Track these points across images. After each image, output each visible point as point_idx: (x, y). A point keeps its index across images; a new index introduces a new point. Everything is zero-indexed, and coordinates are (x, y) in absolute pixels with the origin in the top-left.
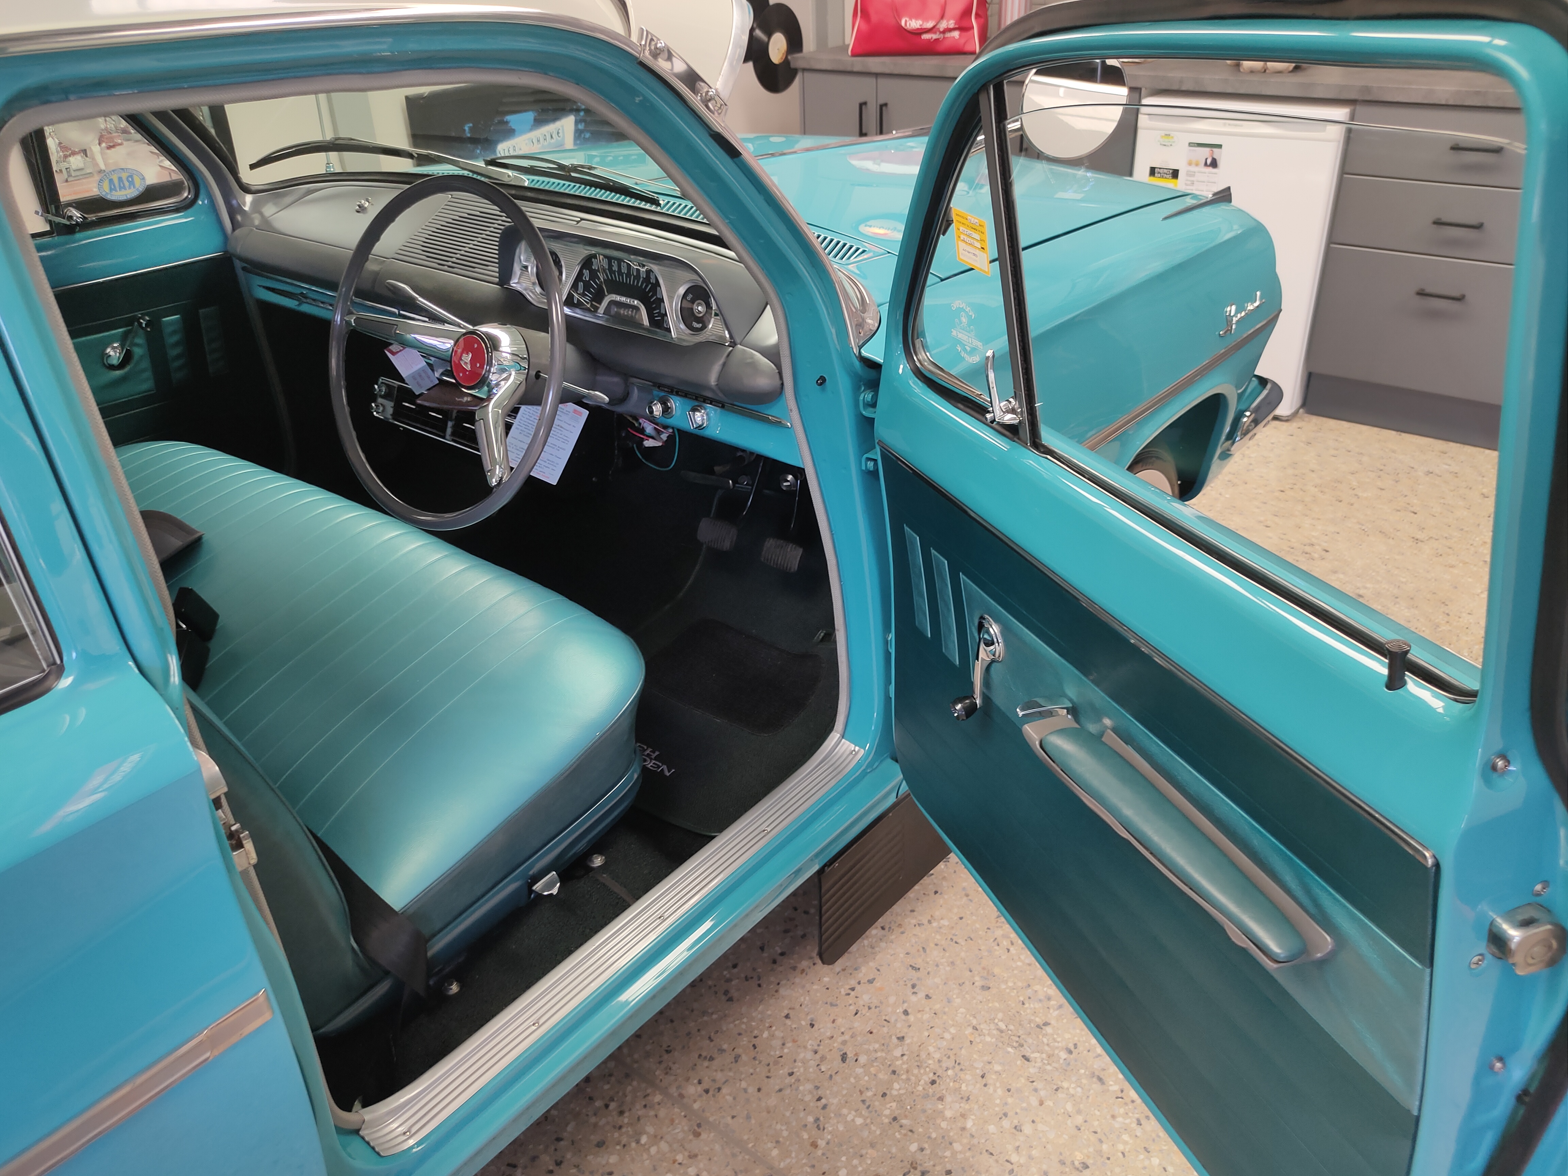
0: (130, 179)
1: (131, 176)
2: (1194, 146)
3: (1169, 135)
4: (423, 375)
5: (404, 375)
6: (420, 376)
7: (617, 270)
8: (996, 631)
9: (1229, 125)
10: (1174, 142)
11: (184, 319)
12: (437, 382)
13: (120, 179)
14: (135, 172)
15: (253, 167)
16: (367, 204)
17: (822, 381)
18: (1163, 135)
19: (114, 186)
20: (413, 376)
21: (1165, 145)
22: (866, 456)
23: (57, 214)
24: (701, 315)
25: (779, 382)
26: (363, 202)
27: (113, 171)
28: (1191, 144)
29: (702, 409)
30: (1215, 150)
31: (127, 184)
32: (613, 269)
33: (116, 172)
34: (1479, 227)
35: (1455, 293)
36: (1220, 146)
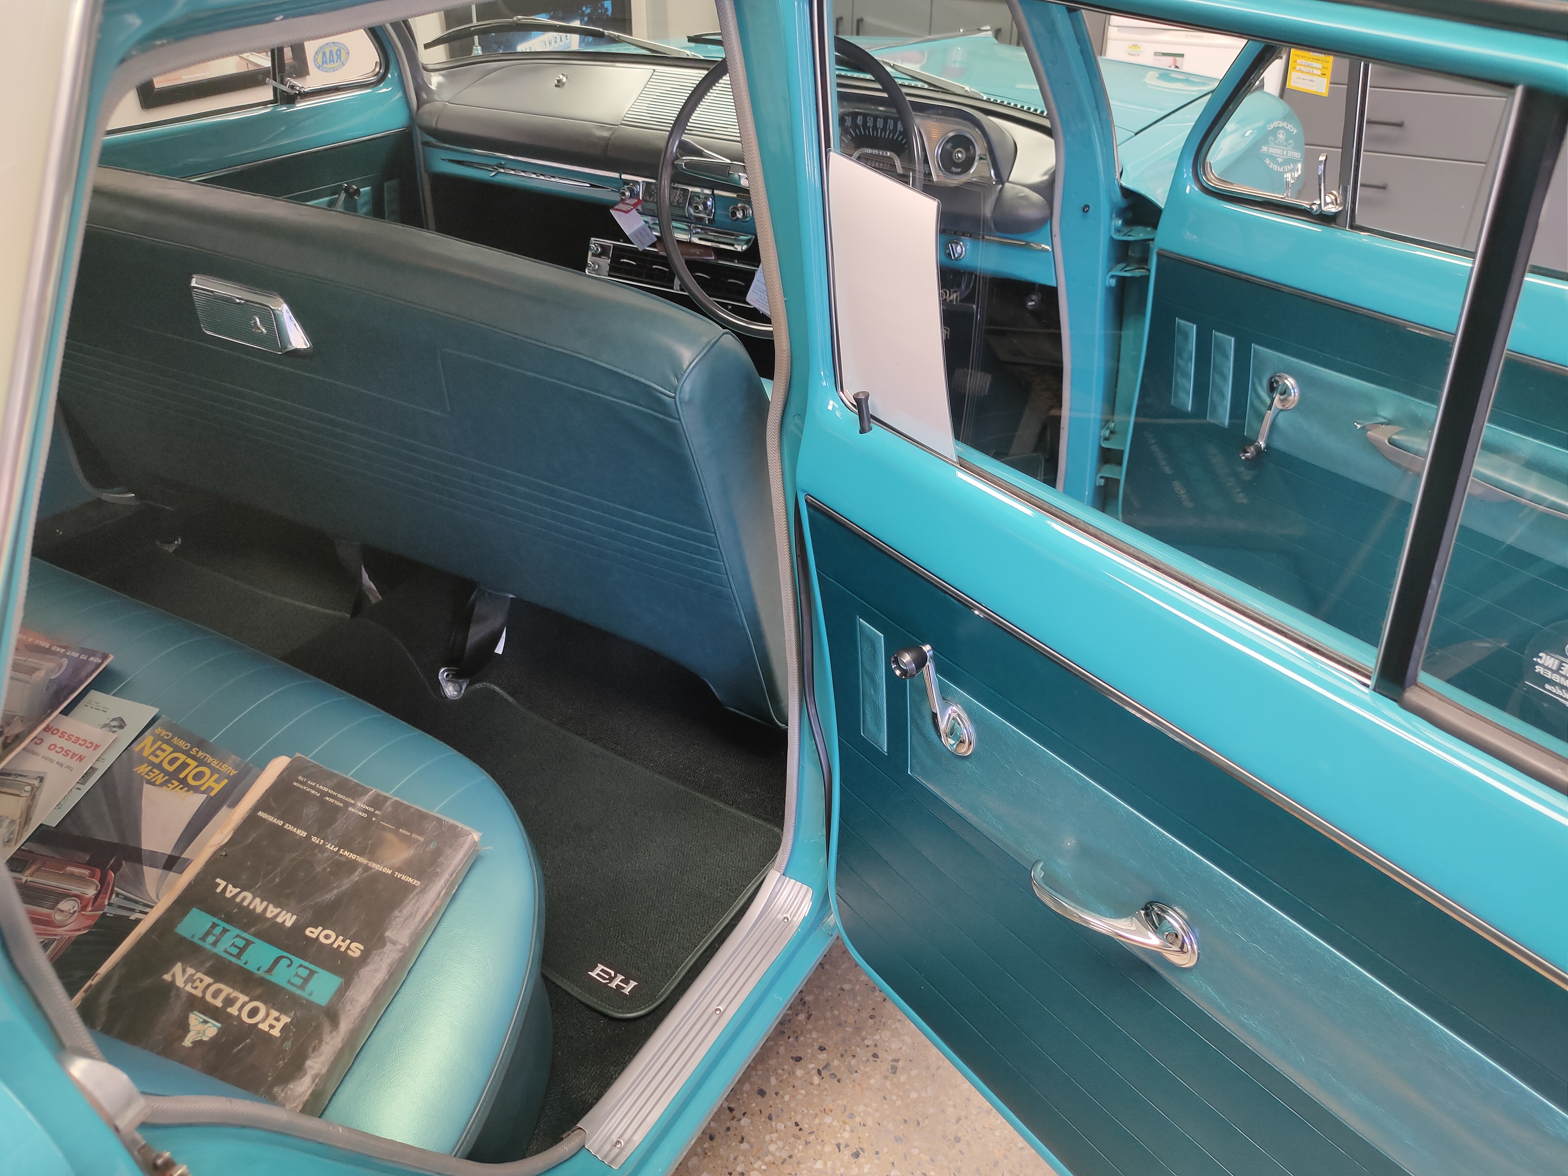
0: (338, 53)
1: (339, 50)
2: (1160, 56)
3: (1137, 45)
4: (644, 234)
5: (628, 233)
6: (641, 234)
7: (871, 126)
8: (1292, 383)
9: (1191, 36)
10: (1141, 52)
11: (373, 190)
12: (656, 239)
13: (331, 52)
14: (342, 46)
15: (427, 46)
16: (564, 80)
17: (1086, 209)
18: (1131, 45)
19: (326, 60)
20: (635, 234)
21: (1132, 55)
22: (1110, 274)
23: (282, 82)
24: (960, 161)
25: (1048, 212)
26: (561, 77)
27: (327, 44)
28: (1156, 54)
29: (960, 242)
30: (1178, 59)
31: (335, 57)
32: (868, 125)
33: (329, 45)
34: (1400, 125)
35: (1380, 183)
36: (1182, 55)
